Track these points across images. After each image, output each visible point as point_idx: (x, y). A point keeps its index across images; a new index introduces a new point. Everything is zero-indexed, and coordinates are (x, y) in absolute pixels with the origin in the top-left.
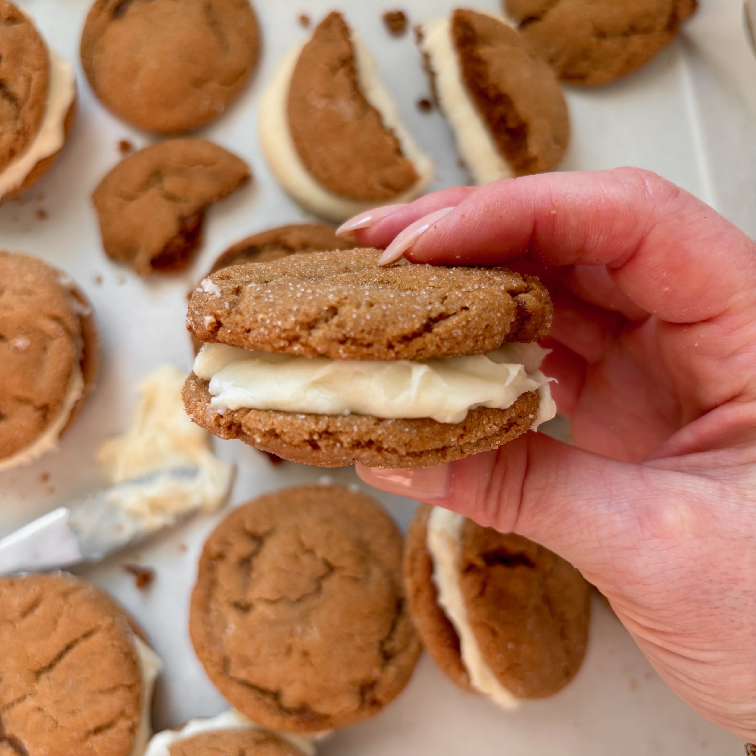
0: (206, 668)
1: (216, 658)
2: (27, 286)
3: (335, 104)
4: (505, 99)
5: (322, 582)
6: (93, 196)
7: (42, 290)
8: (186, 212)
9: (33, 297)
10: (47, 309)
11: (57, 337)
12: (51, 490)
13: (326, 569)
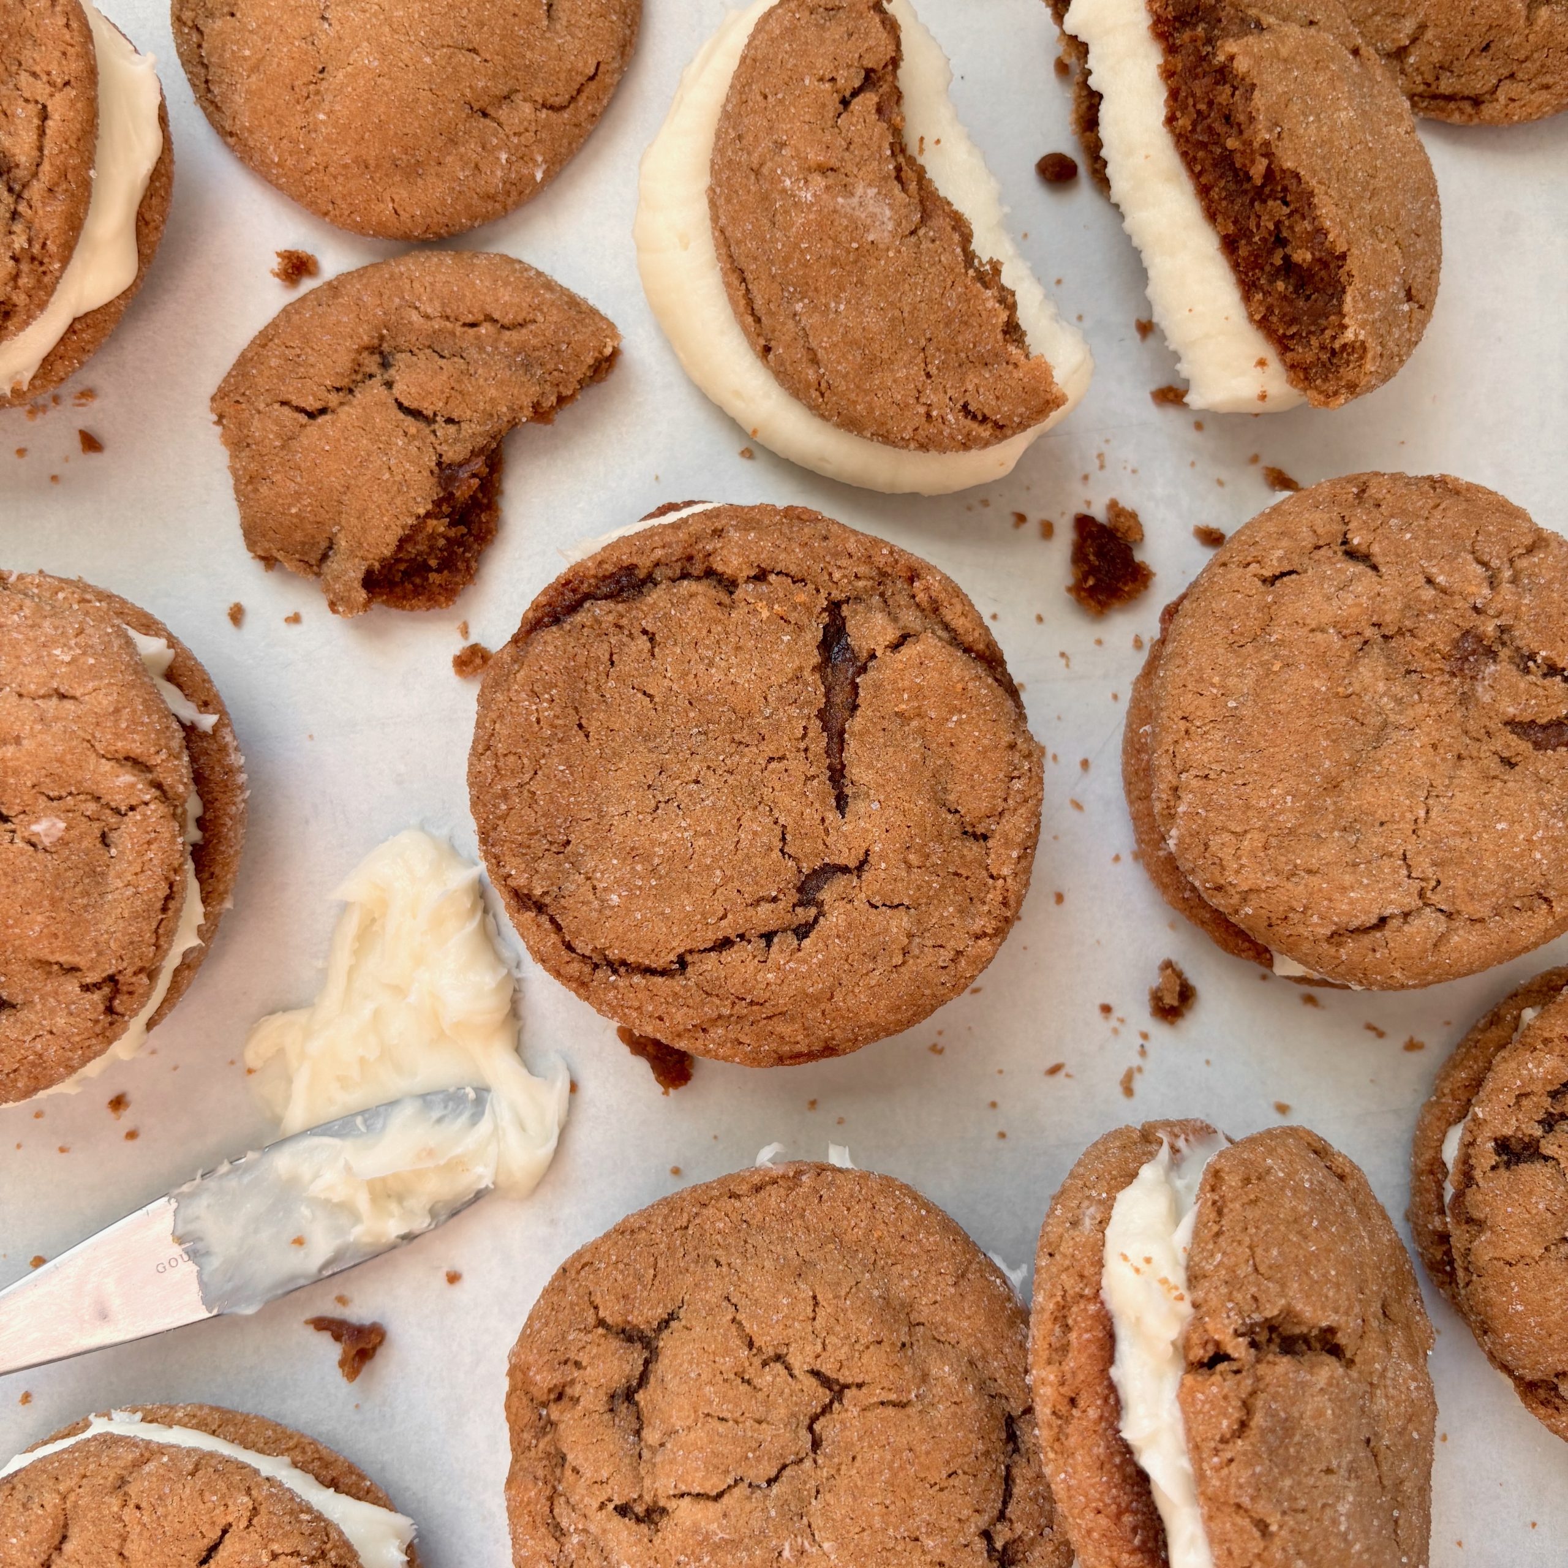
2: (53, 676)
3: (847, 190)
4: (1292, 185)
5: (817, 1427)
6: (213, 399)
7: (91, 685)
8: (453, 453)
9: (68, 705)
10: (105, 739)
11: (132, 808)
12: (132, 1135)
13: (825, 1396)
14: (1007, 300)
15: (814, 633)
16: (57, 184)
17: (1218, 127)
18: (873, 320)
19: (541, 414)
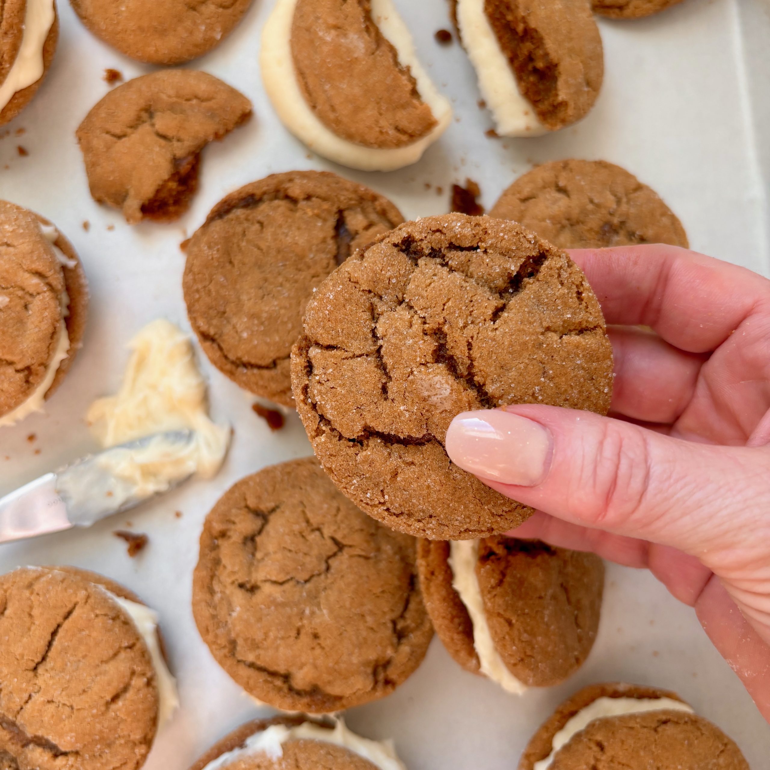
0: (212, 651)
1: (223, 641)
2: (5, 237)
3: (345, 35)
4: (534, 34)
5: (330, 561)
6: (77, 132)
7: (21, 241)
8: (180, 153)
9: (11, 249)
10: (27, 264)
11: (38, 294)
12: (38, 452)
13: (335, 549)
14: (413, 81)
15: (332, 221)
16: (8, 31)
17: (505, 11)
18: (357, 91)
19: (218, 137)
